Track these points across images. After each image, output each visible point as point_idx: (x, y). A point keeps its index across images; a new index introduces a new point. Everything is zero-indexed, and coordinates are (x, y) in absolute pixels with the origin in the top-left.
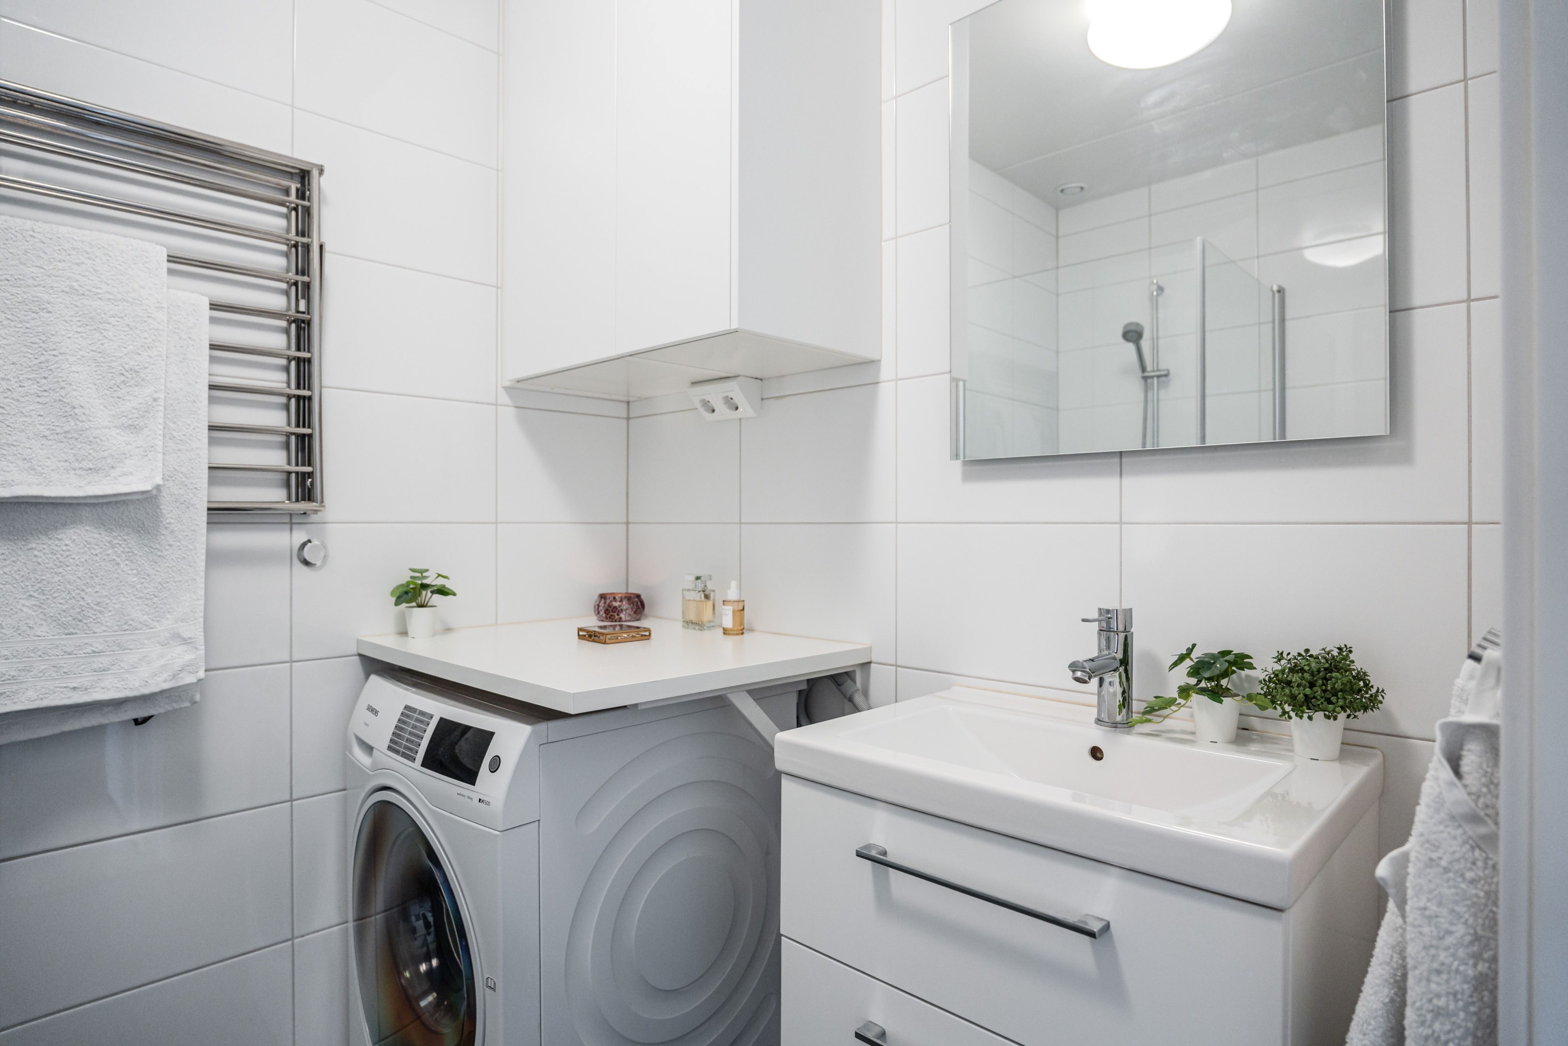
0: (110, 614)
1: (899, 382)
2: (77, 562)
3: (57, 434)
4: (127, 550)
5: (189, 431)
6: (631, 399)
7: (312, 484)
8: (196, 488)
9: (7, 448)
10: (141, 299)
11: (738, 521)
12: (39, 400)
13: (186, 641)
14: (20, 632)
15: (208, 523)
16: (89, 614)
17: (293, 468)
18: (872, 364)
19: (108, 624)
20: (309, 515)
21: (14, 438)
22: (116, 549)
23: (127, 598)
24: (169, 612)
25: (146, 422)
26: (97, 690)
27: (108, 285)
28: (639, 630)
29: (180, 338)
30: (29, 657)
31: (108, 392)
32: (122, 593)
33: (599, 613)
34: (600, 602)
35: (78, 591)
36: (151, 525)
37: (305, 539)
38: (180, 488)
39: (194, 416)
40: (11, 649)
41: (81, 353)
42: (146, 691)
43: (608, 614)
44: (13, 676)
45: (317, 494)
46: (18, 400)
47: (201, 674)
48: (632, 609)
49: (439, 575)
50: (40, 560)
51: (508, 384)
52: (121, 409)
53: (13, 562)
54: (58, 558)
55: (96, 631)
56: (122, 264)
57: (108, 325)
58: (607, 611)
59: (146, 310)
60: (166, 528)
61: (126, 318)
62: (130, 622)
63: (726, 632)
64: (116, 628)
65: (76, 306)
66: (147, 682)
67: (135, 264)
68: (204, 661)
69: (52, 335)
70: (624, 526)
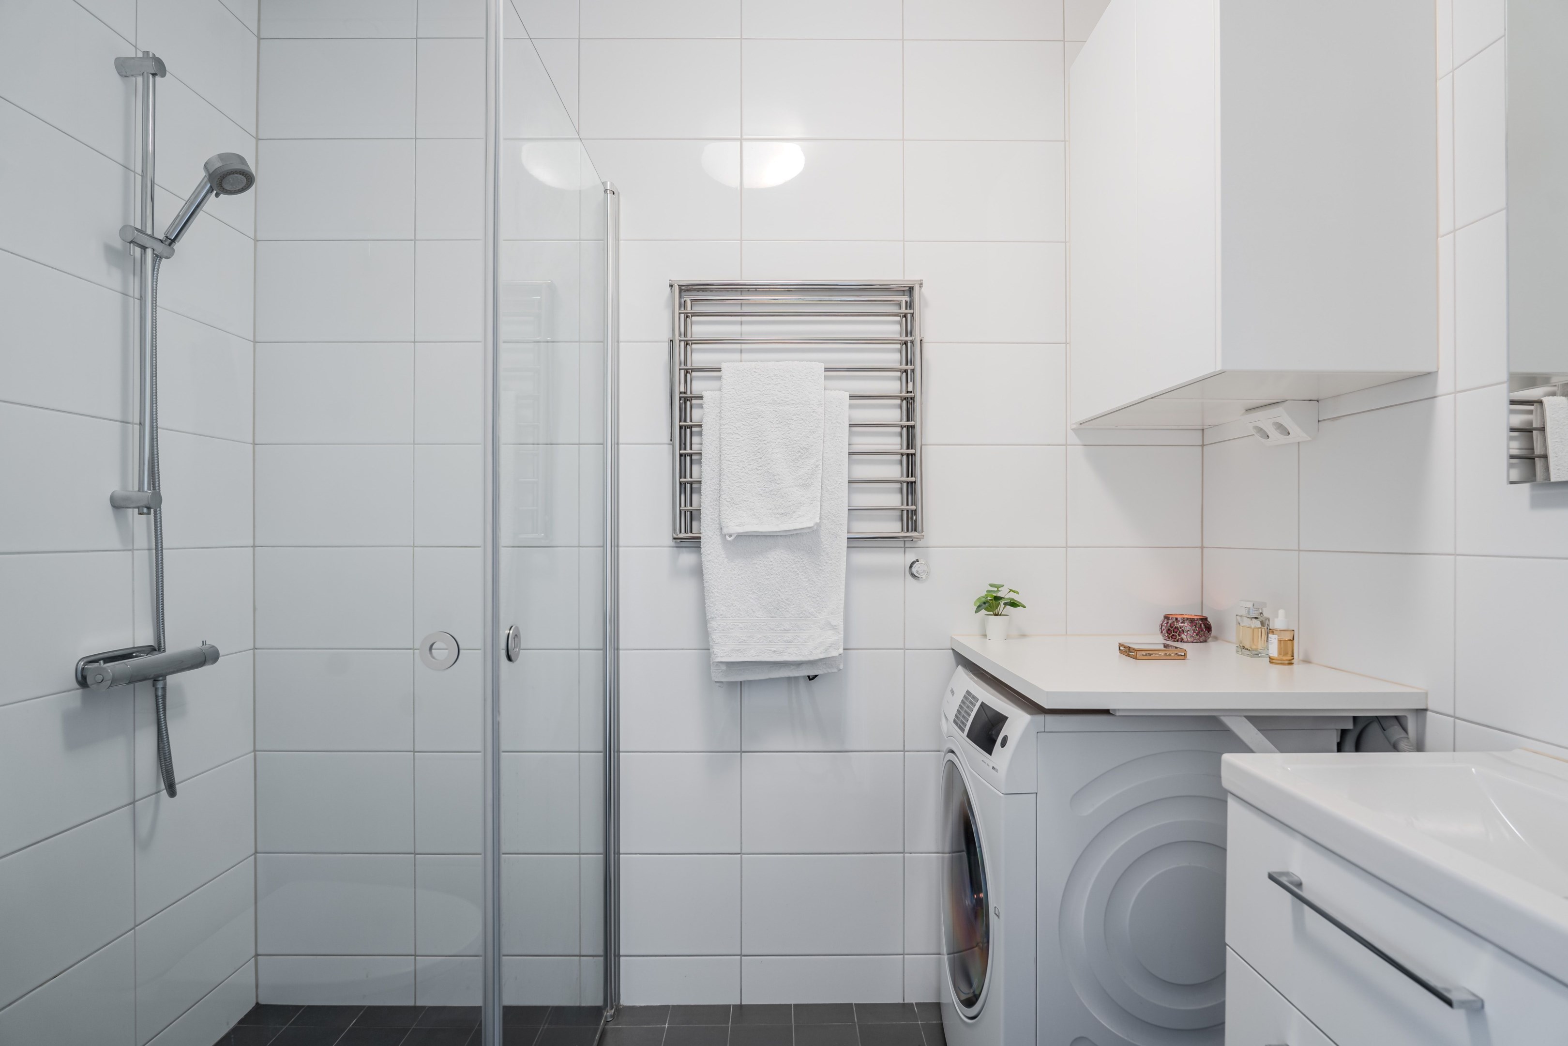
0: (793, 606)
1: (1458, 395)
2: (777, 573)
3: (766, 492)
4: (803, 565)
5: (837, 485)
6: (1205, 427)
7: (916, 519)
8: (841, 524)
9: (743, 503)
10: (809, 401)
11: (1297, 549)
12: (758, 472)
13: (834, 628)
14: (748, 614)
15: (848, 547)
16: (782, 606)
17: (905, 507)
18: (1428, 376)
19: (793, 613)
20: (916, 541)
21: (746, 496)
22: (796, 565)
23: (802, 596)
24: (826, 607)
25: (812, 481)
26: (786, 654)
27: (792, 395)
28: (1176, 650)
29: (832, 423)
30: (753, 630)
31: (792, 464)
32: (800, 593)
33: (1162, 632)
34: (1163, 621)
35: (776, 591)
36: (815, 549)
37: (914, 559)
38: (832, 524)
39: (840, 475)
40: (744, 624)
41: (779, 440)
42: (811, 658)
43: (1169, 634)
44: (744, 640)
45: (919, 525)
46: (748, 473)
47: (841, 651)
48: (1194, 631)
49: (1011, 590)
50: (758, 570)
51: (1074, 426)
52: (799, 474)
53: (746, 571)
54: (767, 570)
55: (786, 616)
56: (800, 379)
57: (791, 421)
58: (1168, 631)
59: (812, 408)
60: (824, 551)
61: (801, 415)
62: (804, 612)
63: (1272, 660)
64: (796, 615)
65: (776, 411)
66: (811, 652)
67: (807, 378)
68: (843, 642)
69: (764, 431)
70: (1199, 550)
